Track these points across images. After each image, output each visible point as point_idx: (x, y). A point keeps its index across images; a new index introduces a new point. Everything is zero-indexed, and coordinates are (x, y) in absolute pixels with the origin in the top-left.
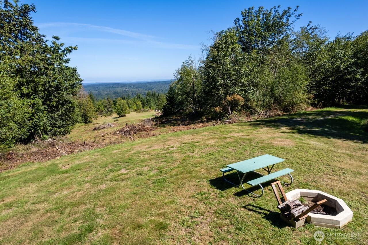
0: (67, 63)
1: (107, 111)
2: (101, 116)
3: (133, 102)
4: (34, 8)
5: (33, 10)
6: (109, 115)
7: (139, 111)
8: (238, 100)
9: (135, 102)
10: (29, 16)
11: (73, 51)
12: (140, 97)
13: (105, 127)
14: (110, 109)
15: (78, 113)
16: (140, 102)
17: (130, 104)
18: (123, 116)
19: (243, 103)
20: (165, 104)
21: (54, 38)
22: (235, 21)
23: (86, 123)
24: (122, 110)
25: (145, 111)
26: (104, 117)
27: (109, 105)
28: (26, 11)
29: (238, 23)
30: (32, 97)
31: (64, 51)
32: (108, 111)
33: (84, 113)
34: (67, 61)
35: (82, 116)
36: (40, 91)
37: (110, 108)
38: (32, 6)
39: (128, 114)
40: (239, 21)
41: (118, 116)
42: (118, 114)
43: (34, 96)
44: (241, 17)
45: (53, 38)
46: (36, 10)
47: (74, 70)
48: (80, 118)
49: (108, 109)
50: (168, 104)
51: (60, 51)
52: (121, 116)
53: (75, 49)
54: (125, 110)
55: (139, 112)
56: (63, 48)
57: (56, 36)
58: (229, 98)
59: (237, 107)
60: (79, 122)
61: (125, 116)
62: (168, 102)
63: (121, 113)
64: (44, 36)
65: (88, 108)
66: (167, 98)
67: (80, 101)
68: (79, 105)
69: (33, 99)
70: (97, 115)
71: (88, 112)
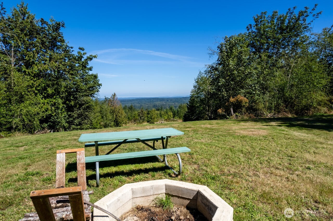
1: (140, 119)
2: (135, 124)
3: (165, 113)
4: (64, 24)
5: (63, 26)
6: (141, 123)
7: (168, 120)
8: (241, 101)
9: (167, 113)
10: (60, 31)
11: (94, 59)
12: (171, 109)
14: (142, 118)
15: (111, 118)
16: (172, 113)
18: (152, 123)
19: (247, 104)
20: (186, 112)
21: (80, 49)
22: (247, 27)
24: (151, 118)
25: (174, 121)
27: (142, 114)
28: (57, 27)
29: (250, 29)
30: (54, 97)
31: (86, 60)
32: (141, 119)
33: (116, 119)
34: (90, 69)
35: (114, 121)
36: (61, 92)
37: (142, 116)
38: (62, 22)
39: (156, 122)
40: (251, 28)
42: (148, 122)
43: (56, 96)
44: (253, 23)
45: (79, 49)
46: (65, 26)
47: (96, 77)
48: (113, 123)
49: (141, 117)
50: (188, 112)
51: (83, 60)
53: (95, 57)
54: (154, 118)
56: (85, 57)
57: (81, 47)
58: (232, 100)
59: (240, 108)
60: (111, 127)
62: (188, 110)
63: (150, 121)
64: (72, 48)
65: (120, 115)
66: (187, 107)
67: (113, 108)
68: (113, 112)
69: (55, 99)
70: (132, 122)
71: (120, 118)
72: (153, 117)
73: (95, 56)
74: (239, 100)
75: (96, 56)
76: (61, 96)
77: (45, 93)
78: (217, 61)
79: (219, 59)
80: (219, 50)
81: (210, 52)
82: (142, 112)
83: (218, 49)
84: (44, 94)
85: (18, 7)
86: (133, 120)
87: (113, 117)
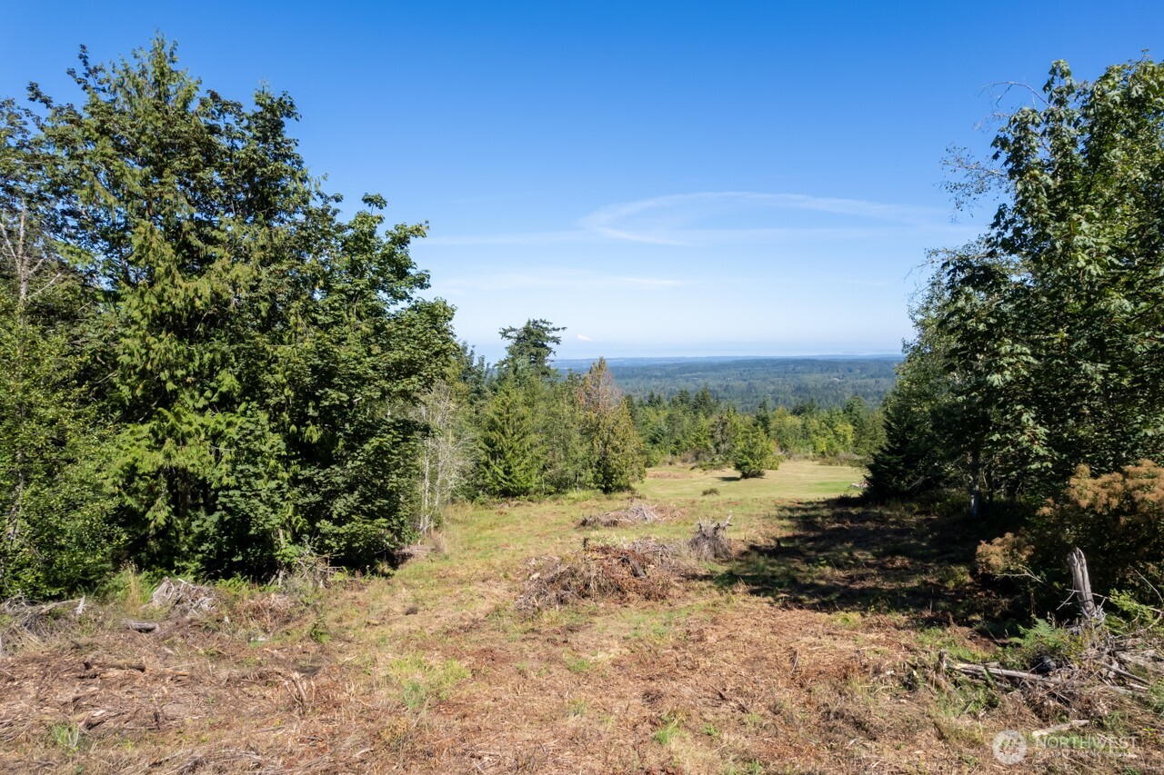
0: (422, 287)
1: (714, 451)
2: (693, 468)
3: (824, 425)
4: (292, 105)
5: (289, 115)
6: (719, 467)
7: (830, 459)
9: (830, 425)
10: (287, 135)
12: (851, 411)
13: (623, 520)
16: (850, 428)
17: (815, 432)
18: (753, 476)
20: (881, 449)
21: (368, 200)
23: (606, 491)
24: (751, 455)
26: (701, 470)
27: (722, 431)
28: (272, 119)
30: (242, 407)
32: (718, 452)
33: (602, 459)
34: (423, 282)
35: (597, 465)
37: (724, 442)
38: (285, 98)
39: (771, 468)
41: (738, 474)
42: (738, 467)
43: (247, 403)
45: (366, 201)
46: (298, 111)
48: (589, 475)
49: (717, 445)
50: (892, 452)
52: (745, 476)
54: (762, 455)
55: (830, 464)
57: (372, 194)
60: (583, 486)
61: (759, 475)
63: (747, 464)
64: (338, 200)
65: (617, 443)
67: (594, 415)
68: (590, 431)
69: (243, 414)
70: (684, 461)
71: (616, 455)
72: (757, 451)
73: (418, 230)
74: (1139, 495)
75: (423, 228)
76: (272, 401)
77: (214, 390)
78: (993, 226)
79: (1008, 217)
80: (1004, 156)
81: (960, 177)
82: (725, 424)
83: (996, 157)
84: (208, 394)
85: (135, 57)
86: (690, 456)
87: (592, 449)
